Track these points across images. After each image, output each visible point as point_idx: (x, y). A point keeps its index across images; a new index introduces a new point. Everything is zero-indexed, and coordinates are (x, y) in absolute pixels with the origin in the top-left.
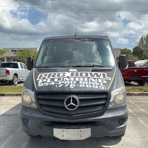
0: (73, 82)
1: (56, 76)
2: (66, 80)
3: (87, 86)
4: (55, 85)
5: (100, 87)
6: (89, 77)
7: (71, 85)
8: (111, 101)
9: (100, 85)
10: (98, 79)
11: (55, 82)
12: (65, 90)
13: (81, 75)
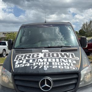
0: (46, 63)
1: (31, 57)
2: (40, 61)
3: (59, 67)
4: (30, 66)
5: (71, 67)
6: (60, 58)
7: (45, 66)
8: (81, 80)
9: (70, 65)
10: (68, 59)
11: (30, 63)
12: (39, 72)
13: (53, 55)
